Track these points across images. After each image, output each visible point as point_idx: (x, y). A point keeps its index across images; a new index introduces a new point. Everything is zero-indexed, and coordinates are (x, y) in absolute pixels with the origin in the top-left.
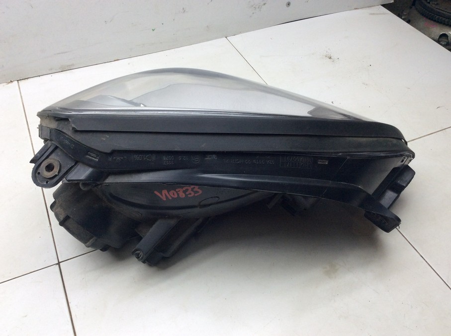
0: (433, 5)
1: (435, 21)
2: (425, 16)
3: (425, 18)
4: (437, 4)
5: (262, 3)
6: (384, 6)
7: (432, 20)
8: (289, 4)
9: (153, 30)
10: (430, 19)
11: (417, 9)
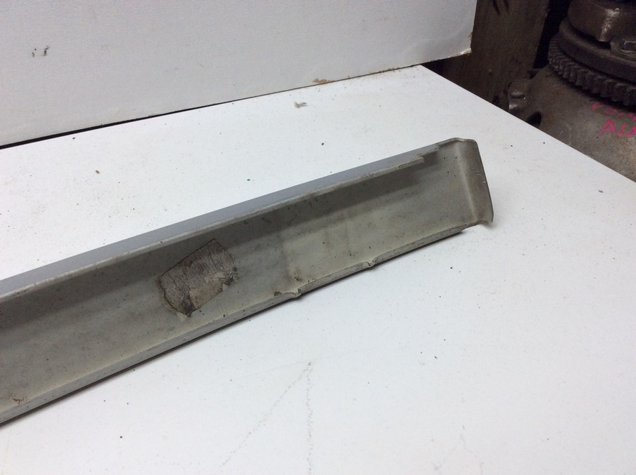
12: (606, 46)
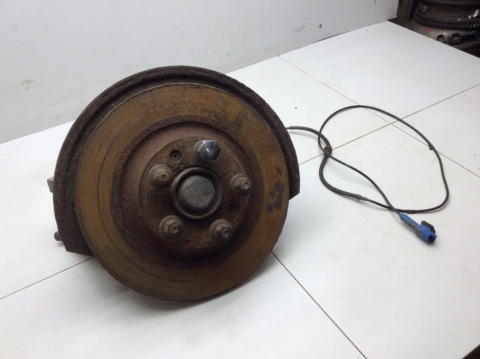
0: (428, 15)
1: (431, 27)
2: (423, 25)
3: (423, 26)
4: (431, 14)
5: (302, 27)
6: (389, 20)
7: (429, 26)
8: (321, 26)
9: (229, 55)
10: (427, 26)
11: (415, 21)
12: (424, 14)
